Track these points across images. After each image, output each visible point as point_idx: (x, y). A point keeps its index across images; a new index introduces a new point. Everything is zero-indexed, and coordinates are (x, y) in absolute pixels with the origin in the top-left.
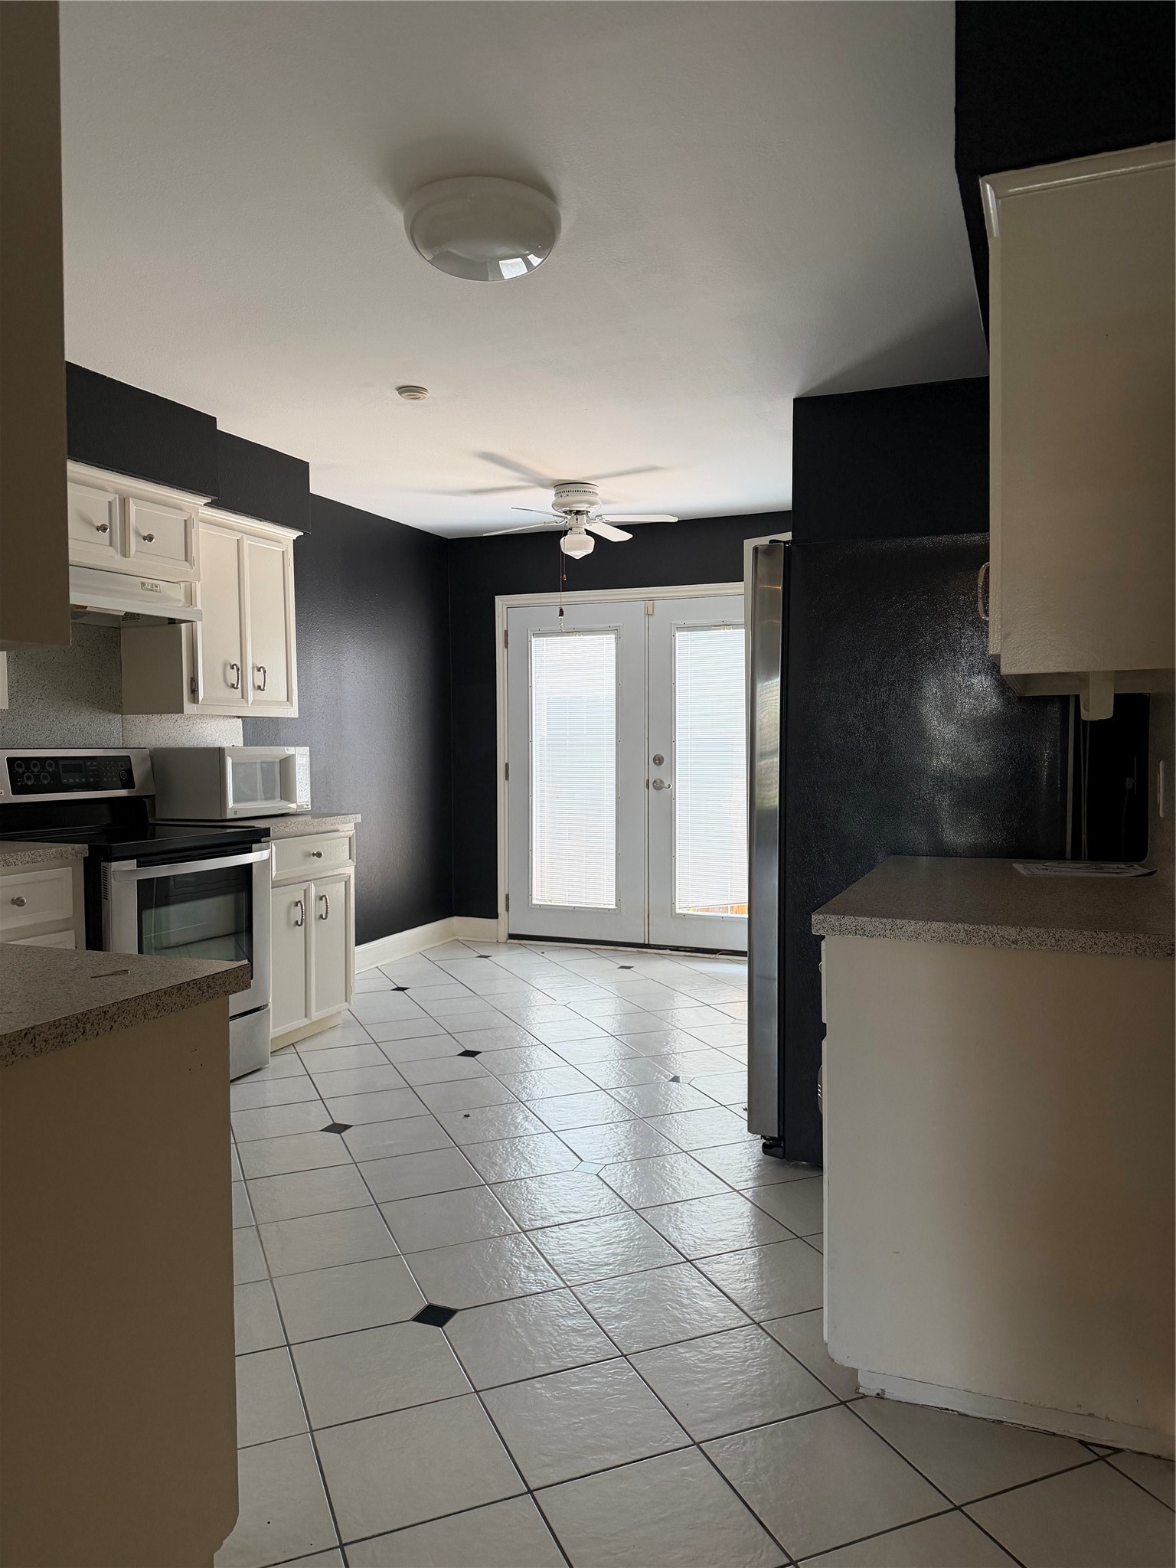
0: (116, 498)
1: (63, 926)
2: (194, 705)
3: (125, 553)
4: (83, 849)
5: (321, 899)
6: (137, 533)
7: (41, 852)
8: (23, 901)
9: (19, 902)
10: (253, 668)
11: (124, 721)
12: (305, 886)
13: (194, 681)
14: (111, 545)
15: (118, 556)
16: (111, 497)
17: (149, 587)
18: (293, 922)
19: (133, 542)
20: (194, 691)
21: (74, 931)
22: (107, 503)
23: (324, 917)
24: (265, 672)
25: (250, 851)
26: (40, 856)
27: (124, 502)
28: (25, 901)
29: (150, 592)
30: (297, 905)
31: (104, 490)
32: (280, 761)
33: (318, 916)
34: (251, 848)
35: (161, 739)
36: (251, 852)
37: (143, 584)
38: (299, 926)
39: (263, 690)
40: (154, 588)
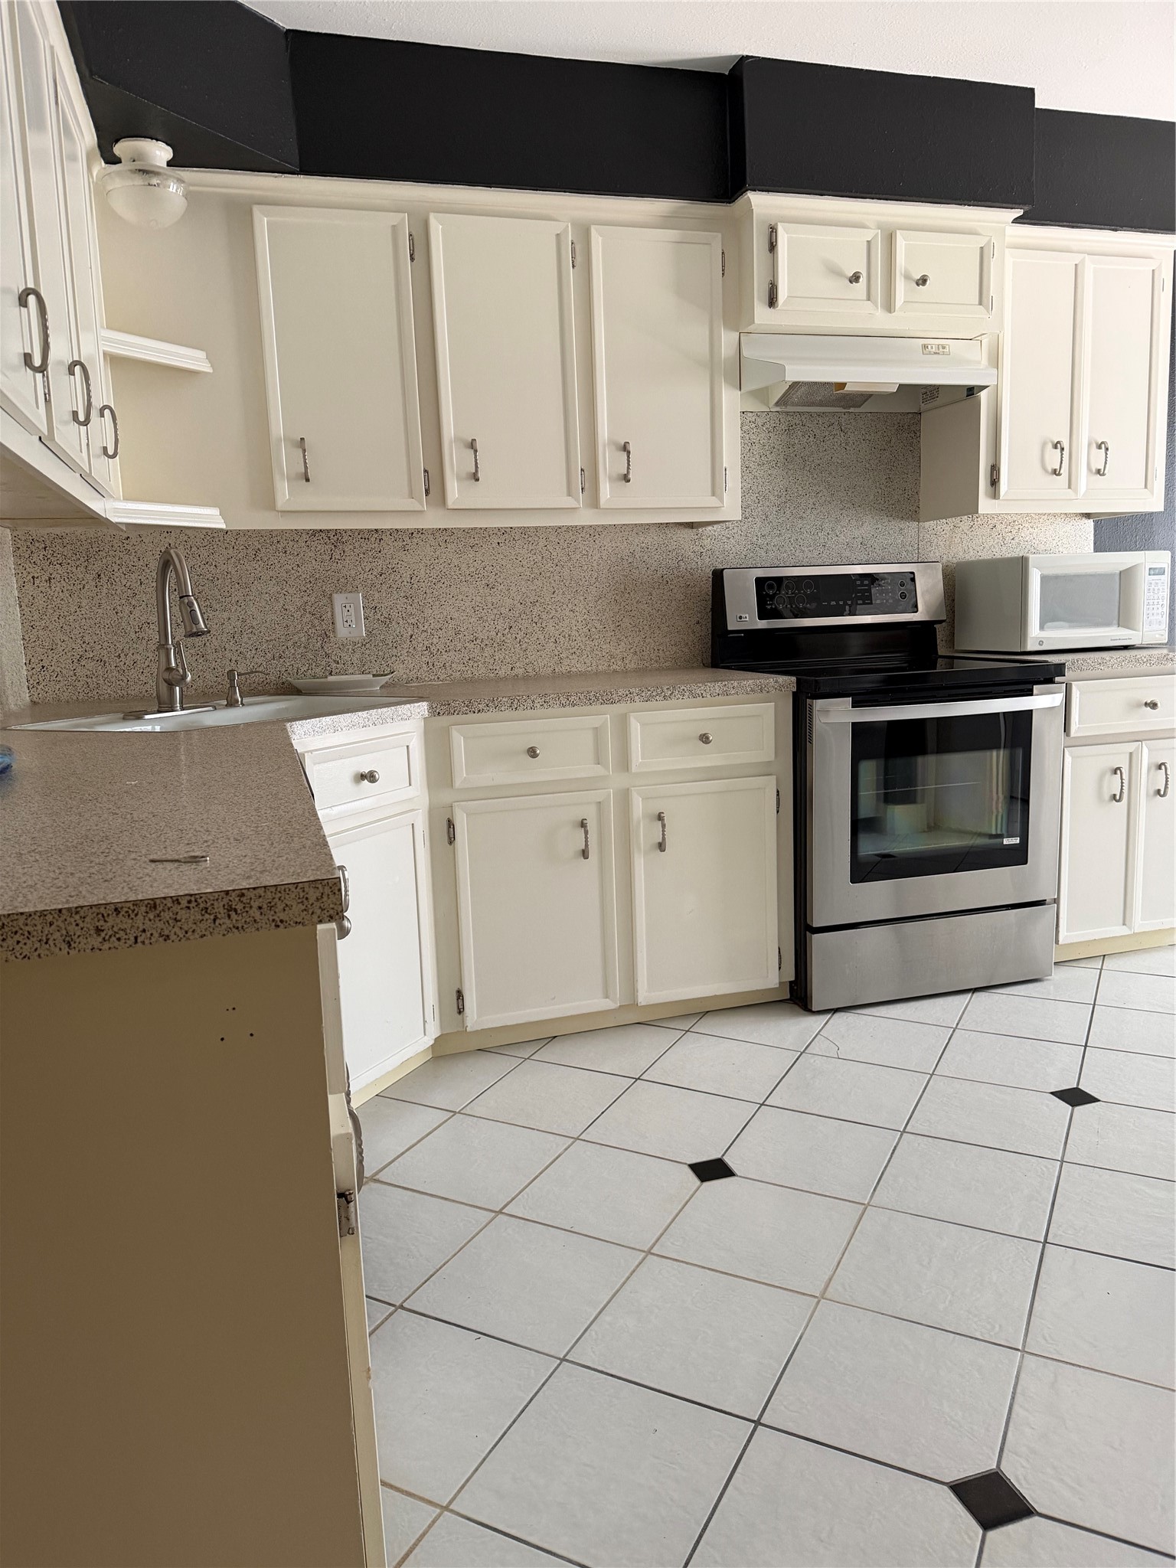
0: (878, 233)
1: (763, 770)
2: (994, 501)
3: (889, 306)
4: (789, 682)
5: (1159, 767)
6: (907, 277)
7: (736, 684)
8: (708, 738)
9: (704, 739)
10: (1089, 445)
11: (921, 530)
12: (1132, 747)
13: (995, 470)
14: (869, 299)
15: (880, 313)
16: (869, 235)
17: (934, 349)
18: (1107, 797)
19: (901, 287)
20: (994, 482)
21: (775, 777)
22: (865, 243)
23: (1162, 793)
24: (1107, 449)
25: (1030, 693)
26: (733, 688)
27: (890, 239)
28: (711, 738)
29: (935, 356)
30: (1115, 773)
31: (863, 226)
32: (1120, 572)
33: (1152, 792)
34: (1032, 690)
35: (971, 550)
36: (1032, 695)
37: (925, 347)
38: (1117, 801)
39: (1103, 475)
40: (941, 351)
